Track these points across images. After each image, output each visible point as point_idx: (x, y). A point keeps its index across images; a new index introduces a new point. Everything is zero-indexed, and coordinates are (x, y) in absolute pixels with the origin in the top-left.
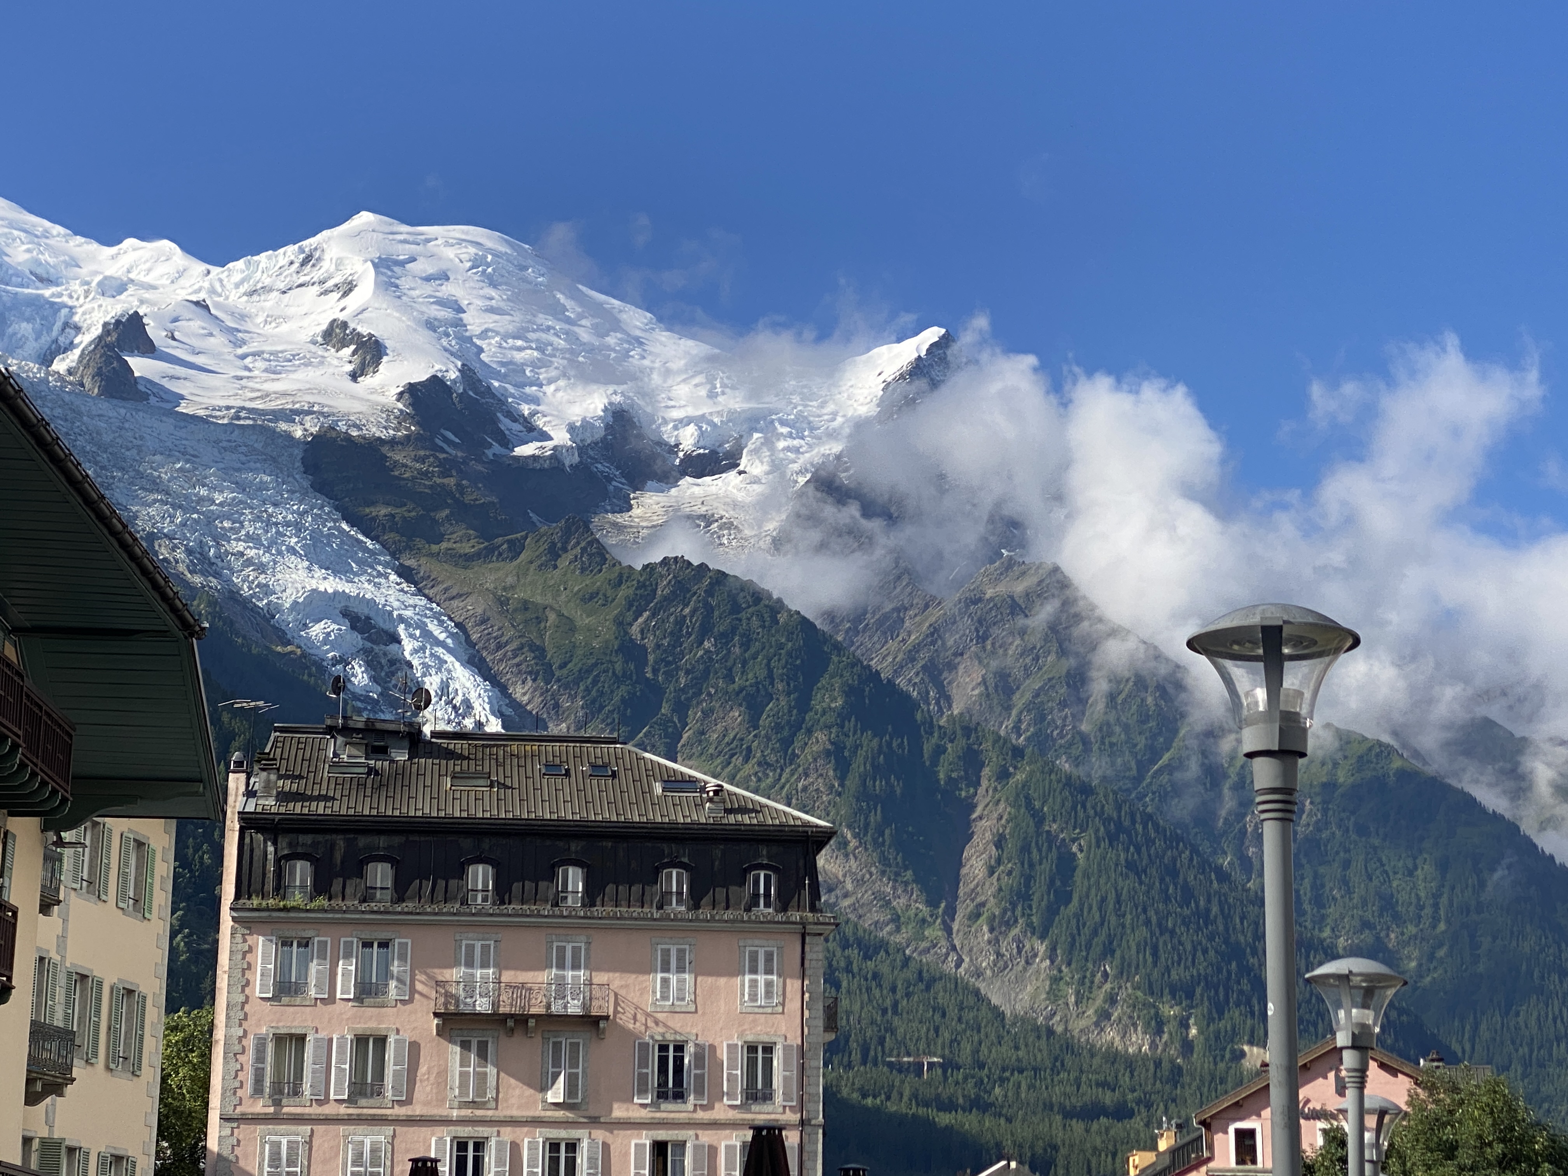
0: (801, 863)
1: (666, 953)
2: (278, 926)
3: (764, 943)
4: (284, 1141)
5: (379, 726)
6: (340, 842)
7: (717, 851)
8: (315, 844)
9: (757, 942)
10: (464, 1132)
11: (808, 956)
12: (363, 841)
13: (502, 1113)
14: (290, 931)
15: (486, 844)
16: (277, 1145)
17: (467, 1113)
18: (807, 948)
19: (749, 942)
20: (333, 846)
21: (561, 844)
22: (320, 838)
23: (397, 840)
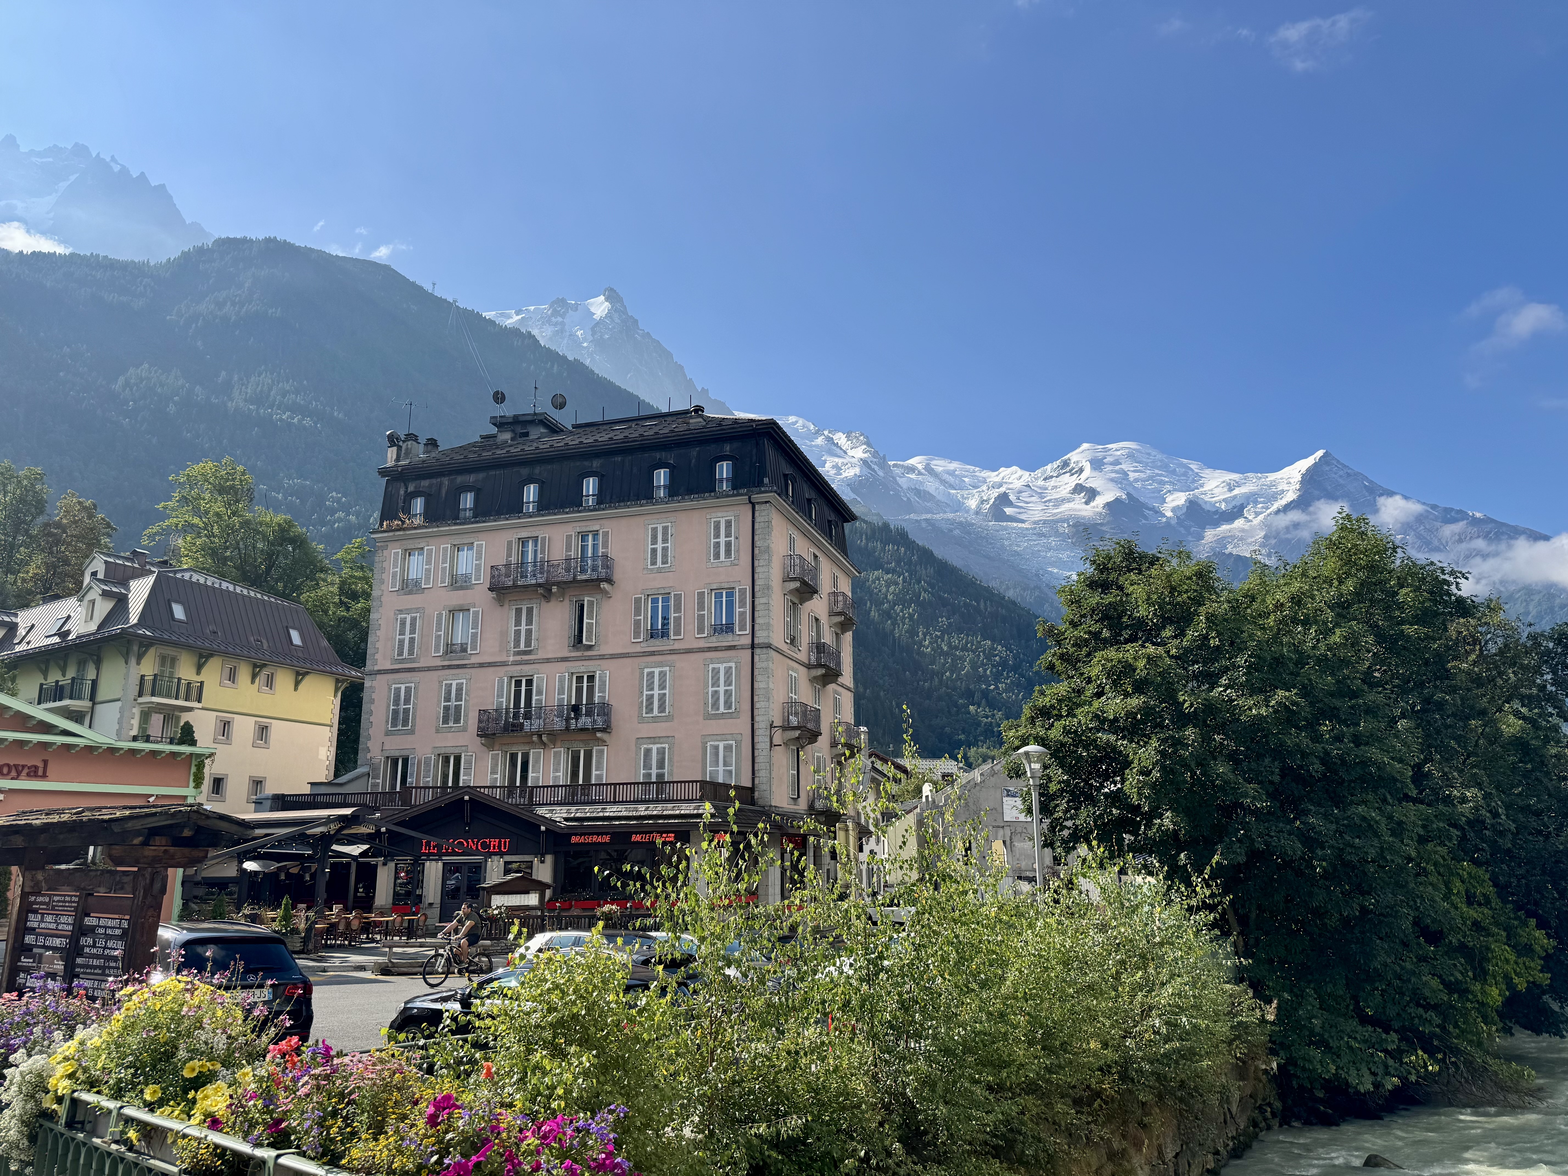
0: (754, 451)
1: (655, 530)
2: (404, 542)
3: (725, 514)
4: (403, 687)
5: (521, 419)
6: (446, 481)
7: (694, 452)
8: (430, 486)
9: (719, 514)
10: (516, 670)
11: (757, 520)
12: (460, 479)
13: (541, 655)
14: (410, 545)
15: (537, 470)
16: (398, 690)
17: (518, 658)
18: (757, 514)
19: (714, 515)
20: (441, 485)
21: (586, 463)
22: (434, 481)
23: (481, 475)
